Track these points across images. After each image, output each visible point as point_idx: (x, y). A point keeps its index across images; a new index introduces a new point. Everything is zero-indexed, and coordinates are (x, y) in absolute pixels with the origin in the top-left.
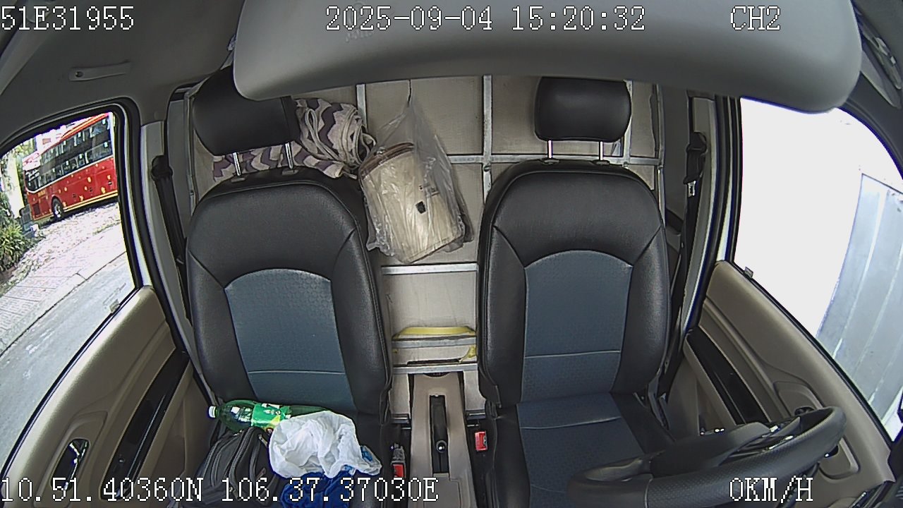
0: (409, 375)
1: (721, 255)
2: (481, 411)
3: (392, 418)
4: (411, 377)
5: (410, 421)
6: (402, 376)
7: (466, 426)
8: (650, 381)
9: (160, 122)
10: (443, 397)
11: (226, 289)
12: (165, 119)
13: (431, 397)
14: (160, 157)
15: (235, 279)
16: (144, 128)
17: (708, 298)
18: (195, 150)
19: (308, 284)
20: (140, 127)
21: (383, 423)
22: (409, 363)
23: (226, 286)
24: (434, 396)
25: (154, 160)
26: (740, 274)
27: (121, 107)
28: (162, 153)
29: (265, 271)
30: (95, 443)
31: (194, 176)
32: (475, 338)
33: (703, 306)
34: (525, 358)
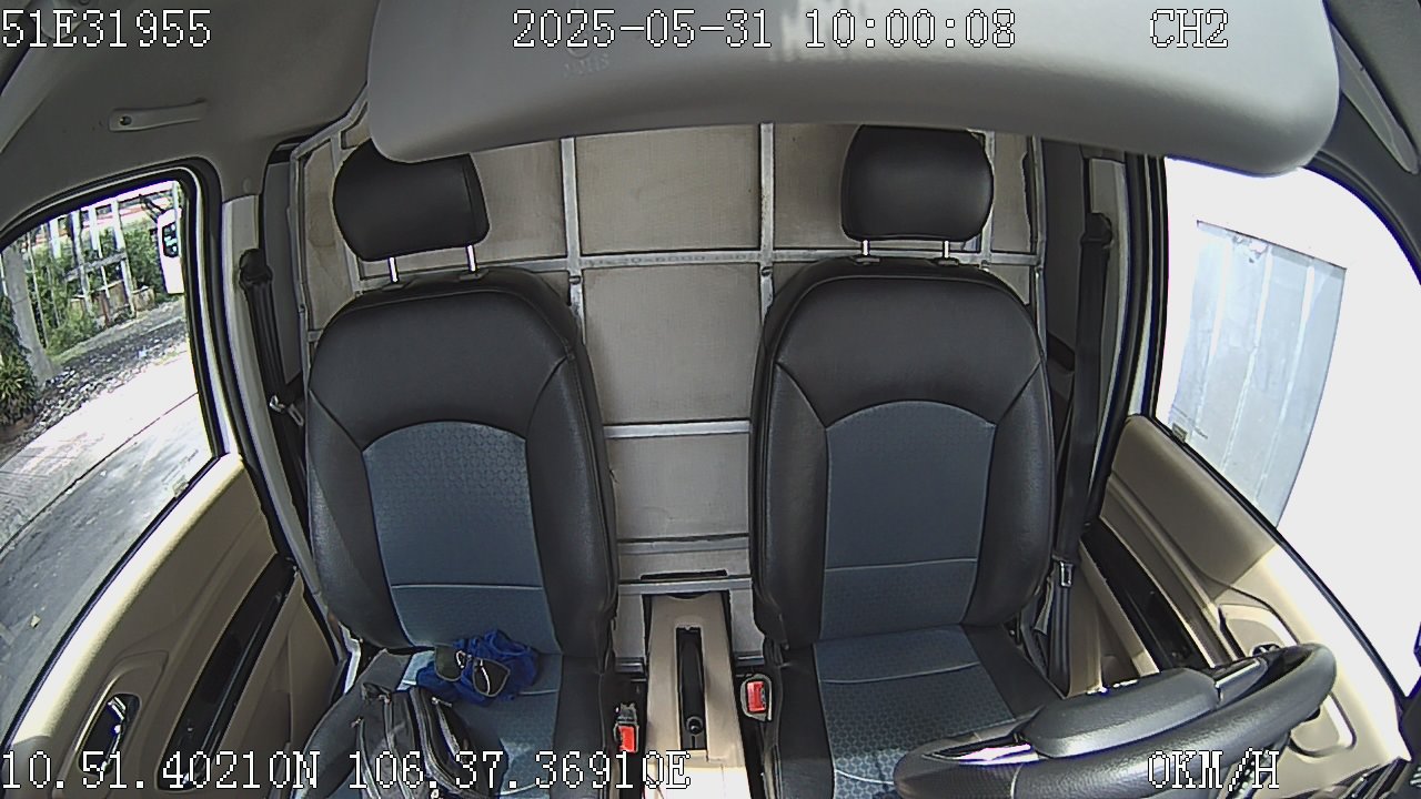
0: (644, 596)
1: (1135, 407)
2: (757, 653)
3: (617, 664)
4: (648, 599)
5: (646, 668)
6: (634, 598)
7: (734, 676)
8: (1023, 607)
9: (253, 197)
10: (699, 629)
11: (364, 453)
12: (260, 192)
13: (678, 629)
14: (253, 251)
15: (378, 438)
16: (228, 208)
17: (1116, 476)
18: (307, 242)
19: (490, 444)
20: (221, 204)
21: (603, 671)
22: (643, 577)
23: (365, 449)
24: (684, 629)
25: (242, 256)
26: (1165, 436)
27: (193, 175)
28: (255, 245)
29: (426, 427)
30: (148, 702)
31: (305, 282)
32: (746, 539)
33: (1107, 486)
34: (826, 571)
